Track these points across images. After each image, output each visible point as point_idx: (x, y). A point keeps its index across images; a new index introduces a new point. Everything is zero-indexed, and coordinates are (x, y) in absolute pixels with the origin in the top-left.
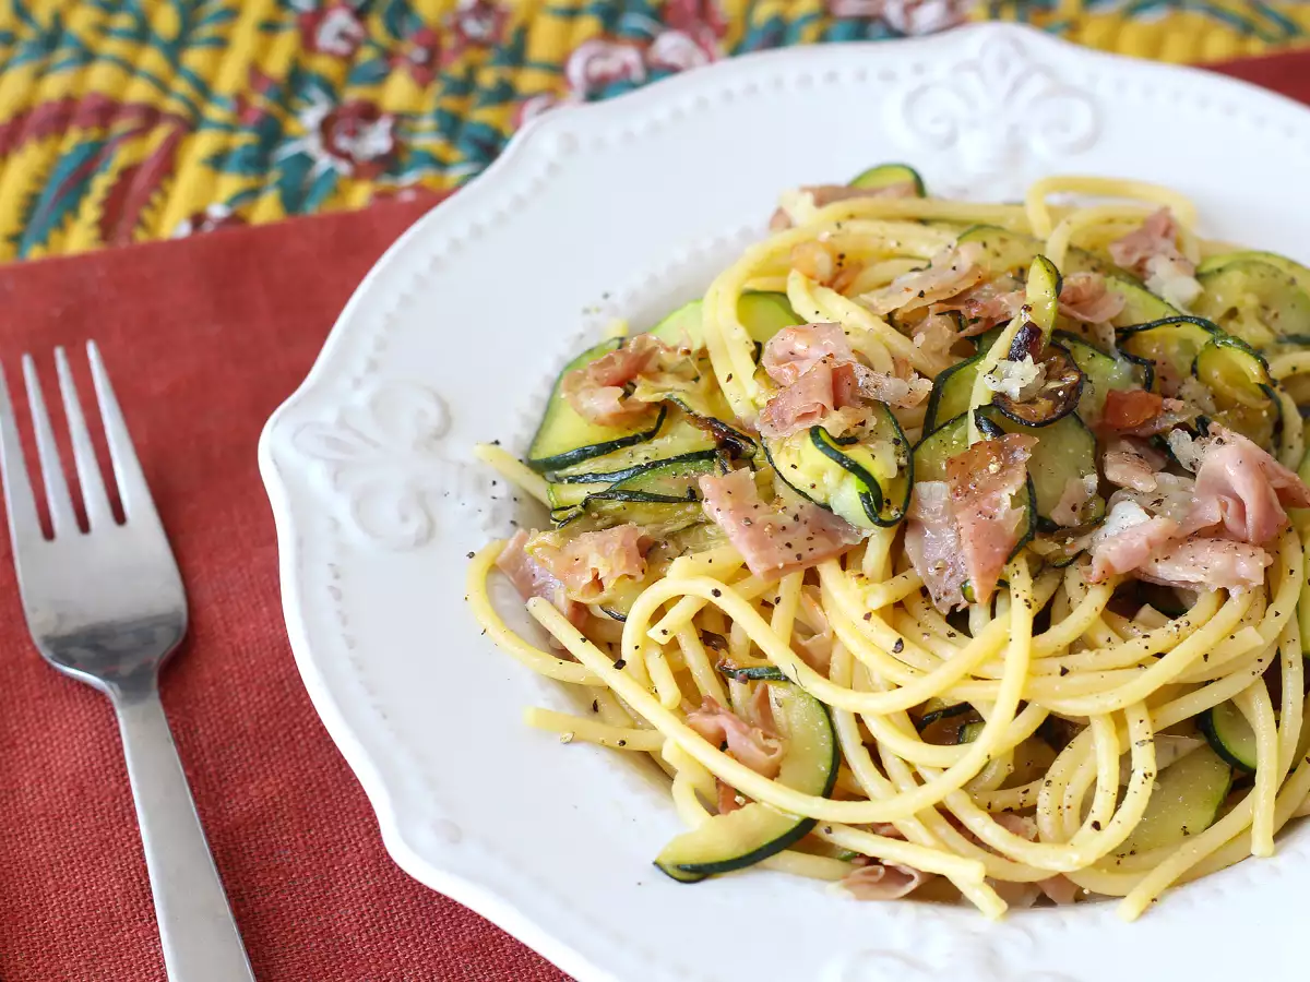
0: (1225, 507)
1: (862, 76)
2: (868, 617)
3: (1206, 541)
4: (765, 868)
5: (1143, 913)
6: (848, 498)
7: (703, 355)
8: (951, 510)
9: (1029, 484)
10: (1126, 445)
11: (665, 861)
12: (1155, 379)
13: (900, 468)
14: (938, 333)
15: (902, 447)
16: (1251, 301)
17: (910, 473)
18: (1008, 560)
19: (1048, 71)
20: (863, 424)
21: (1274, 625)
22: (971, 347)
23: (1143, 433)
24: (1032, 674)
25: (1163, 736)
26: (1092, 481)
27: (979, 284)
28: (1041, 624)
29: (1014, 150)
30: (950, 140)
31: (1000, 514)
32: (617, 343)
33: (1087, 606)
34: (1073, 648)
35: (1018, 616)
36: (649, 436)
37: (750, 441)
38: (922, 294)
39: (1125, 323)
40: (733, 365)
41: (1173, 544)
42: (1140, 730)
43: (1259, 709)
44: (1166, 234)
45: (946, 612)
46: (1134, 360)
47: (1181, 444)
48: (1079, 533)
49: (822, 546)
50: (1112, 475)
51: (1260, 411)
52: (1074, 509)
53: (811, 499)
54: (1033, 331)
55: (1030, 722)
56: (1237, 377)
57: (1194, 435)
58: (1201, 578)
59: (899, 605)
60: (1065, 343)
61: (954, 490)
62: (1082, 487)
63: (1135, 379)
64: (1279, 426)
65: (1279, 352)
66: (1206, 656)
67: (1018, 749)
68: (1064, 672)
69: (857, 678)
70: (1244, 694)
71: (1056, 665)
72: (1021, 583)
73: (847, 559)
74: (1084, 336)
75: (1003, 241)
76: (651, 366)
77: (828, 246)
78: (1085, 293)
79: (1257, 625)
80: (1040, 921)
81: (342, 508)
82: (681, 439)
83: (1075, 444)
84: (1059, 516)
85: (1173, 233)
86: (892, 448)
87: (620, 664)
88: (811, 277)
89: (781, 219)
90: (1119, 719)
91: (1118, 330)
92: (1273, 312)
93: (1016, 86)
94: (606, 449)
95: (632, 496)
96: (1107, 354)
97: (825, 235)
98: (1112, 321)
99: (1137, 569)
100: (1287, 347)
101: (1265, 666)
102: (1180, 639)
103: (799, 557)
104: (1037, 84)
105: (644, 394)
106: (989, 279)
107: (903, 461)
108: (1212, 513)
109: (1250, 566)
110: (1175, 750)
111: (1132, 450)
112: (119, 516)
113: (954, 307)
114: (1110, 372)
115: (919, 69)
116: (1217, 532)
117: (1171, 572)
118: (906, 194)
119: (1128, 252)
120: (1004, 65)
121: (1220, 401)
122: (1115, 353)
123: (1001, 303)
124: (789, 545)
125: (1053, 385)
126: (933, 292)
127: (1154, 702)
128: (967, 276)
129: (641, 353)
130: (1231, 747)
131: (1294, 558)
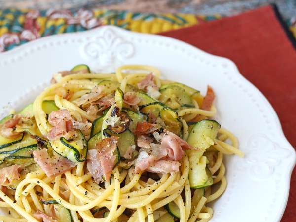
0: (168, 151)
1: (73, 41)
2: (78, 186)
3: (163, 161)
6: (71, 155)
7: (33, 119)
8: (98, 156)
9: (118, 149)
10: (143, 137)
12: (150, 119)
13: (84, 146)
14: (93, 110)
15: (85, 141)
16: (173, 96)
17: (87, 148)
18: (113, 169)
19: (121, 38)
20: (74, 135)
21: (182, 181)
22: (102, 113)
23: (147, 133)
24: (121, 198)
25: (155, 212)
26: (134, 147)
27: (103, 97)
28: (123, 185)
29: (113, 59)
30: (97, 57)
31: (110, 157)
32: (12, 116)
33: (134, 179)
34: (131, 191)
35: (116, 183)
36: (20, 141)
37: (46, 141)
38: (88, 100)
39: (141, 104)
40: (41, 121)
41: (155, 162)
42: (149, 211)
43: (180, 203)
44: (152, 80)
45: (98, 183)
46: (144, 114)
47: (157, 135)
48: (131, 160)
49: (65, 168)
50: (139, 145)
51: (177, 125)
52: (130, 154)
53: (62, 156)
54: (117, 108)
55: (121, 210)
56: (170, 117)
57: (160, 133)
58: (163, 171)
59: (86, 182)
60: (126, 111)
61: (98, 151)
62: (132, 148)
63: (144, 119)
64: (182, 128)
65: (181, 109)
66: (165, 191)
67: (119, 218)
68: (129, 197)
69: (76, 202)
70: (176, 199)
71: (127, 196)
72: (117, 175)
73: (72, 171)
74: (131, 109)
75: (110, 84)
76: (20, 122)
77: (65, 88)
78: (131, 97)
79: (178, 182)
82: (29, 141)
83: (129, 137)
84: (126, 156)
85: (154, 79)
86: (82, 141)
87: (15, 202)
88: (61, 96)
89: (54, 81)
90: (144, 208)
91: (139, 106)
92: (179, 99)
93: (113, 42)
94: (9, 145)
95: (16, 157)
96: (137, 113)
97: (64, 85)
98: (138, 104)
99: (147, 169)
100: (183, 108)
101: (181, 192)
102: (158, 187)
103: (59, 171)
104: (118, 41)
105: (18, 130)
106: (106, 95)
107: (85, 145)
108: (165, 153)
109: (175, 167)
110: (159, 215)
111: (144, 138)
113: (97, 103)
114: (138, 118)
115: (88, 39)
116: (166, 158)
117: (155, 169)
118: (85, 72)
119: (142, 85)
120: (110, 36)
121: (167, 124)
122: (139, 113)
123: (108, 102)
124: (57, 168)
125: (123, 122)
126: (91, 99)
127: (153, 203)
128: (100, 95)
129: (17, 119)
130: (175, 213)
131: (187, 163)
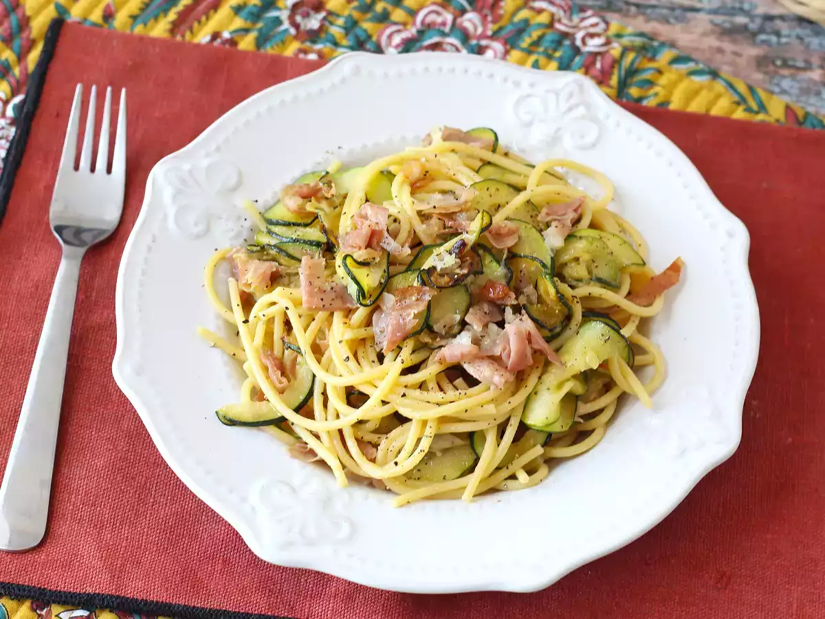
0: (504, 350)
2: (340, 342)
4: (260, 430)
5: (402, 506)
6: (353, 289)
7: (346, 197)
8: (393, 309)
9: (428, 309)
10: (486, 307)
11: (220, 413)
13: (381, 283)
14: (435, 226)
15: (386, 274)
17: (385, 287)
18: (405, 339)
19: (588, 106)
20: (374, 258)
21: (506, 408)
23: (499, 302)
24: (391, 391)
25: (438, 437)
26: (458, 317)
27: (461, 211)
28: (407, 371)
29: (554, 140)
30: (529, 124)
31: (408, 319)
33: (429, 372)
34: (413, 387)
35: (398, 366)
36: (306, 225)
38: (435, 207)
39: (514, 251)
40: (351, 208)
42: (430, 431)
43: (491, 438)
45: (378, 350)
46: (509, 269)
47: (507, 314)
48: (442, 337)
49: (338, 303)
50: (467, 319)
51: (555, 310)
52: (444, 327)
54: (464, 244)
55: (386, 411)
58: (482, 378)
59: (363, 340)
60: (481, 252)
61: (397, 301)
62: (453, 319)
63: (505, 277)
66: (466, 411)
67: (383, 419)
68: (404, 395)
71: (403, 390)
72: (406, 352)
76: (319, 195)
77: (423, 166)
78: (502, 231)
79: (497, 405)
80: (360, 493)
81: (172, 212)
82: (314, 233)
83: (460, 298)
84: (436, 328)
85: (579, 211)
86: (382, 272)
87: (246, 322)
89: (428, 140)
90: (425, 423)
91: (510, 253)
92: (595, 264)
93: (570, 109)
94: (288, 224)
95: (281, 250)
96: (499, 262)
98: (509, 248)
101: (500, 421)
102: (459, 399)
103: (324, 306)
104: (581, 110)
105: (310, 207)
107: (383, 281)
108: (498, 350)
110: (453, 443)
112: (109, 170)
113: (445, 217)
114: (495, 270)
115: (532, 85)
116: (497, 360)
117: (470, 369)
119: (549, 214)
120: (571, 95)
122: (503, 264)
124: (322, 300)
125: (458, 271)
126: (440, 208)
127: (443, 420)
128: (459, 206)
130: (478, 450)
131: (532, 381)
